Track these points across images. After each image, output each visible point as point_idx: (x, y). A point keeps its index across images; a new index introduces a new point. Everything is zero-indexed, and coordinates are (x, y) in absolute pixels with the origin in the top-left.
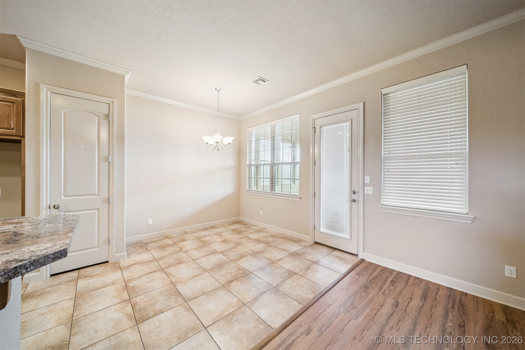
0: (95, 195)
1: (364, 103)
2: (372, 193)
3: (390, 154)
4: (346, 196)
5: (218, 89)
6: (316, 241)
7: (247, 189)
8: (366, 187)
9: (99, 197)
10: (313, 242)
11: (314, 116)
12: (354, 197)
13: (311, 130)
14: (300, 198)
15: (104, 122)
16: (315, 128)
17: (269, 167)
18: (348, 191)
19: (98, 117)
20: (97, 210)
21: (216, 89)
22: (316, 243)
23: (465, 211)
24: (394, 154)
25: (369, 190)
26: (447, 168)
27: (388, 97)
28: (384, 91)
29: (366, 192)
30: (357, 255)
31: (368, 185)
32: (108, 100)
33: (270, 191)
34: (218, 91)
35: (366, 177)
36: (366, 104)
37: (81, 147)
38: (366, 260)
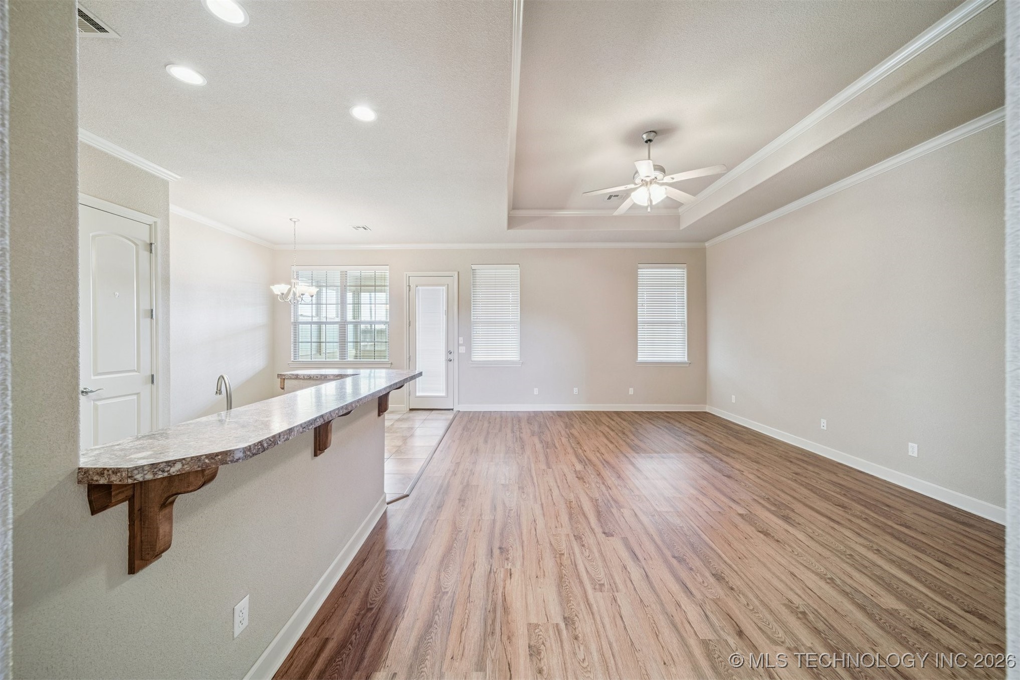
0: (134, 371)
1: (458, 272)
2: (465, 352)
3: (477, 319)
4: (442, 358)
5: (293, 220)
6: (410, 408)
7: (292, 360)
8: (460, 347)
9: (139, 374)
10: (408, 410)
11: (409, 274)
12: (451, 357)
13: (406, 289)
14: (391, 363)
15: (145, 254)
16: (409, 286)
17: (337, 326)
18: (444, 352)
19: (136, 244)
20: (136, 396)
21: (291, 219)
22: (411, 410)
23: (518, 359)
24: (479, 319)
25: (462, 350)
26: (509, 331)
27: (476, 272)
28: (474, 267)
29: (460, 352)
30: (452, 409)
31: (462, 345)
32: (150, 220)
33: (340, 359)
34: (295, 222)
35: (460, 338)
36: (460, 274)
37: (116, 293)
38: (460, 410)
